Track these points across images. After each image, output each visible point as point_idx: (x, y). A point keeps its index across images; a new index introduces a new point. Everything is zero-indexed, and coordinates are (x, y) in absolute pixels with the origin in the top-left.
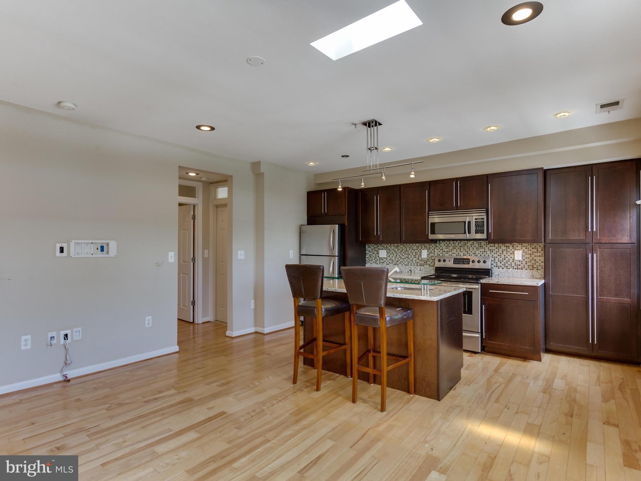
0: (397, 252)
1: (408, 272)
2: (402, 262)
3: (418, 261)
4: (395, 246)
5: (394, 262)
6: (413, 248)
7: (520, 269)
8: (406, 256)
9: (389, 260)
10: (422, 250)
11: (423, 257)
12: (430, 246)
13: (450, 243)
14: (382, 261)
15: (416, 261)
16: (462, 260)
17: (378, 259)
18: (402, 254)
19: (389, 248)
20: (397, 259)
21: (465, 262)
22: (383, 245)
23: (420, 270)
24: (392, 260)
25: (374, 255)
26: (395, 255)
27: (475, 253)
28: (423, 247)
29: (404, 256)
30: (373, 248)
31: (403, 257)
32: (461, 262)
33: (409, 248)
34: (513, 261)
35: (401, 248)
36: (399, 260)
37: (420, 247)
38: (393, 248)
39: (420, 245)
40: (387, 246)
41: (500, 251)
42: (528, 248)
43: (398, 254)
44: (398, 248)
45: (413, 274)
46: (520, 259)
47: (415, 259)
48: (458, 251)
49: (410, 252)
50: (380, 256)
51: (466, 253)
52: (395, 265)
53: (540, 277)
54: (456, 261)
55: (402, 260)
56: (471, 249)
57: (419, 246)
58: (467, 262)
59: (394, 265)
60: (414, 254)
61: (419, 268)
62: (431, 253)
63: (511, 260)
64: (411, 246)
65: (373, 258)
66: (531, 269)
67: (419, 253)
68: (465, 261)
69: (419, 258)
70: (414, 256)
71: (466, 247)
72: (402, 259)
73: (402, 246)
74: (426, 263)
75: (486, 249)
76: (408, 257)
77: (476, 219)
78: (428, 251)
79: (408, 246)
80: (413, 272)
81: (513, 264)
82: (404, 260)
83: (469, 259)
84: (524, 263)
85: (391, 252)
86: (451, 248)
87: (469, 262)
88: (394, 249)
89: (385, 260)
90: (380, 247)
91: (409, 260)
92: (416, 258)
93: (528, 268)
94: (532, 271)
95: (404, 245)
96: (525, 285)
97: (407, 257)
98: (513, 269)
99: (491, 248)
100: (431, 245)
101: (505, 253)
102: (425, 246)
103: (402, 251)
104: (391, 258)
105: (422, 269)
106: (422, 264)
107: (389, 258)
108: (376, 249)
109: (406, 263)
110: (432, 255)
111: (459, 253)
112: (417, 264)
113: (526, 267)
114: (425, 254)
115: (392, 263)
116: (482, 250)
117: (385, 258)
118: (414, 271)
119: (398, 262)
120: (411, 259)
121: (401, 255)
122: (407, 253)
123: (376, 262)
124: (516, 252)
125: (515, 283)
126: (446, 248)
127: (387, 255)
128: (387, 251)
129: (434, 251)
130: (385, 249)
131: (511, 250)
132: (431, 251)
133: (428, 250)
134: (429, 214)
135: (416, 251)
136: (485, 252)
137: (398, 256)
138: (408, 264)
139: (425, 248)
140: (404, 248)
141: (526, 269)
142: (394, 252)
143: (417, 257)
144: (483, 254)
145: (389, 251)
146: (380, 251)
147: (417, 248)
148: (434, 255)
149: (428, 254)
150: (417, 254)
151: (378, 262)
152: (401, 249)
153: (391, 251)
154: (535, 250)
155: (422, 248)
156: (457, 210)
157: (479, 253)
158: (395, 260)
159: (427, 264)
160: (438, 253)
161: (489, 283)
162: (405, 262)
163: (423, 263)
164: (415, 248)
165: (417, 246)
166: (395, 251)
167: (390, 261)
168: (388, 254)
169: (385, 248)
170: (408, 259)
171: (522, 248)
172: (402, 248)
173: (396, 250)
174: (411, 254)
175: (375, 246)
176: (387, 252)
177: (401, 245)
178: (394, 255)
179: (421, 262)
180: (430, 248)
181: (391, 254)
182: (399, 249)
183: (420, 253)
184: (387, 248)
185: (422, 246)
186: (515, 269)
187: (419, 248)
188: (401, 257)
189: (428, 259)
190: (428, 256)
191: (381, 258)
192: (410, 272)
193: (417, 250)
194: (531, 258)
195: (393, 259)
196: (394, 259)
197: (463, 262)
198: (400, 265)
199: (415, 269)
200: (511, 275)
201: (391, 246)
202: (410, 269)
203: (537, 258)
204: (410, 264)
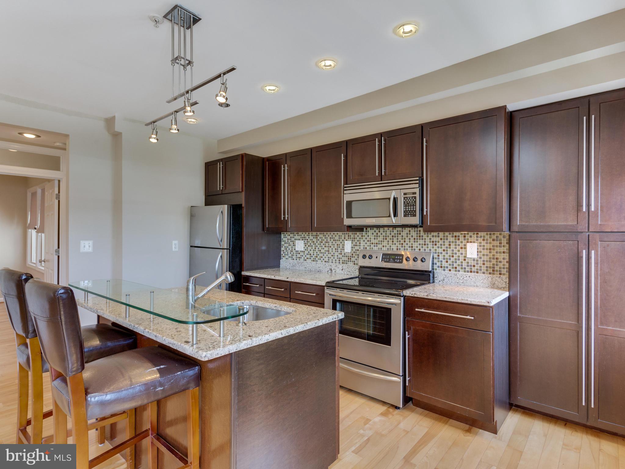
0: (315, 244)
1: (328, 272)
2: (322, 257)
3: (340, 256)
4: (314, 236)
5: (312, 257)
6: (334, 238)
7: (474, 272)
8: (326, 249)
9: (307, 254)
10: (346, 242)
11: (346, 251)
12: (354, 236)
13: (379, 231)
14: (299, 256)
15: (337, 256)
16: (393, 257)
17: (295, 252)
18: (322, 246)
19: (307, 237)
20: (315, 254)
21: (397, 259)
22: (300, 233)
23: (342, 270)
24: (310, 254)
25: (290, 247)
26: (314, 247)
27: (412, 247)
28: (347, 237)
29: (324, 249)
30: (289, 237)
31: (323, 251)
32: (391, 260)
33: (330, 238)
34: (465, 260)
35: (320, 238)
36: (319, 255)
37: (343, 237)
38: (311, 237)
39: (343, 234)
40: (304, 235)
41: (447, 243)
42: (487, 240)
43: (317, 246)
44: (317, 238)
45: (333, 274)
46: (475, 256)
47: (336, 254)
48: (390, 242)
49: (330, 244)
50: (297, 249)
51: (400, 246)
52: (314, 261)
53: (504, 286)
54: (385, 258)
55: (321, 255)
56: (407, 240)
57: (341, 236)
58: (400, 259)
59: (312, 261)
60: (336, 246)
61: (340, 266)
62: (356, 245)
63: (462, 258)
64: (332, 236)
65: (289, 252)
66: (490, 273)
67: (341, 246)
68: (396, 257)
69: (341, 252)
70: (336, 249)
71: (400, 238)
72: (322, 253)
73: (321, 236)
74: (349, 259)
75: (428, 241)
76: (329, 251)
77: (405, 194)
78: (352, 243)
79: (329, 236)
80: (333, 271)
81: (465, 264)
82: (324, 255)
83: (402, 255)
84: (480, 262)
85: (309, 244)
86: (381, 238)
87: (402, 259)
88: (312, 240)
89: (302, 254)
90: (296, 237)
91: (330, 255)
92: (338, 252)
93: (487, 270)
94: (491, 275)
95: (324, 234)
96: (469, 302)
97: (327, 251)
98: (465, 271)
99: (434, 239)
100: (356, 234)
101: (453, 246)
102: (349, 236)
103: (322, 242)
104: (309, 252)
105: (344, 268)
106: (345, 261)
107: (306, 252)
108: (293, 239)
109: (326, 259)
110: (357, 248)
111: (390, 246)
112: (339, 260)
113: (484, 268)
114: (348, 246)
115: (310, 259)
116: (422, 242)
117: (302, 251)
118: (335, 270)
119: (317, 257)
120: (332, 254)
121: (320, 248)
122: (327, 245)
123: (292, 257)
124: (469, 245)
125: (453, 299)
126: (375, 239)
127: (304, 248)
128: (304, 242)
129: (360, 243)
130: (302, 240)
131: (462, 242)
132: (356, 243)
133: (352, 241)
134: (345, 189)
135: (338, 243)
136: (425, 245)
137: (317, 249)
138: (329, 260)
139: (348, 238)
140: (324, 238)
141: (484, 273)
142: (312, 244)
143: (339, 250)
144: (422, 247)
145: (307, 242)
146: (297, 241)
147: (339, 238)
148: (360, 248)
149: (352, 248)
150: (339, 247)
151: (294, 257)
152: (320, 240)
153: (309, 242)
154: (497, 243)
155: (345, 238)
156: (381, 181)
157: (417, 247)
158: (314, 255)
159: (351, 261)
160: (364, 246)
161: (415, 296)
162: (325, 257)
163: (346, 259)
164: (337, 238)
165: (339, 236)
166: (314, 242)
167: (308, 256)
168: (306, 246)
169: (303, 237)
170: (329, 253)
171: (477, 240)
172: (322, 238)
173: (315, 240)
174: (332, 247)
175: (292, 235)
176: (304, 244)
177: (320, 234)
178: (312, 248)
179: (344, 259)
180: (354, 238)
181: (309, 246)
182: (319, 240)
183: (343, 245)
184: (304, 238)
185: (345, 236)
186: (468, 272)
187: (341, 238)
188: (320, 251)
189: (352, 254)
190: (352, 250)
191: (298, 251)
192: (330, 271)
193: (339, 241)
194: (491, 255)
195: (311, 252)
196: (312, 254)
197: (394, 259)
198: (319, 262)
199: (336, 268)
200: (461, 281)
201: (309, 236)
202: (330, 267)
203: (501, 257)
204: (330, 261)
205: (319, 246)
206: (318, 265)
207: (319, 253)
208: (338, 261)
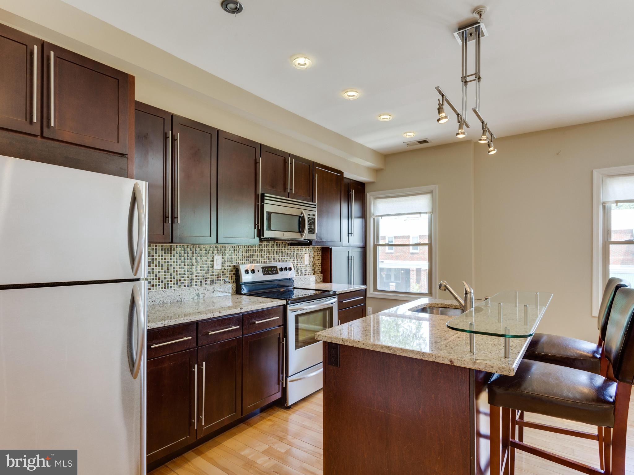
1: (193, 298)
2: (180, 280)
3: (207, 275)
4: (165, 249)
5: (162, 282)
6: (199, 253)
7: (307, 274)
8: (187, 268)
10: (214, 257)
11: (215, 268)
12: (225, 250)
15: (203, 276)
16: (270, 269)
18: (180, 265)
20: (168, 277)
21: (274, 271)
23: (213, 292)
24: (159, 279)
26: (165, 267)
28: (216, 251)
29: (183, 268)
33: (193, 253)
35: (177, 253)
36: (174, 278)
37: (211, 252)
38: (160, 252)
39: (211, 247)
41: (295, 255)
42: (312, 251)
43: (171, 265)
44: (171, 253)
46: (308, 263)
48: (259, 256)
49: (193, 260)
51: (266, 259)
52: (165, 288)
54: (264, 271)
55: (178, 277)
57: (209, 250)
59: (162, 288)
60: (201, 263)
61: (211, 288)
62: (228, 261)
63: (302, 265)
64: (196, 250)
66: (313, 274)
67: (208, 263)
69: (208, 270)
70: (201, 267)
72: (180, 274)
73: (178, 249)
74: (219, 277)
76: (190, 271)
78: (223, 258)
79: (191, 249)
80: (201, 297)
81: (303, 270)
82: (183, 277)
83: (276, 267)
84: (310, 267)
85: (156, 262)
86: (252, 252)
87: (277, 270)
88: (162, 256)
91: (192, 276)
92: (204, 270)
95: (183, 247)
97: (188, 271)
100: (228, 247)
101: (298, 257)
102: (218, 250)
103: (180, 259)
104: (156, 276)
105: (215, 290)
106: (213, 281)
107: (151, 276)
109: (188, 282)
110: (228, 263)
111: (260, 260)
112: (206, 281)
113: (311, 271)
114: (218, 262)
115: (159, 285)
118: (203, 295)
119: (171, 281)
120: (196, 274)
121: (177, 268)
122: (188, 262)
124: (305, 256)
126: (246, 253)
129: (232, 258)
131: (302, 254)
132: (228, 258)
133: (223, 255)
134: (265, 198)
135: (205, 258)
136: (283, 257)
137: (171, 270)
139: (218, 253)
140: (182, 253)
142: (162, 262)
143: (206, 269)
144: (281, 259)
147: (206, 253)
148: (232, 263)
149: (223, 263)
150: (206, 264)
152: (177, 256)
153: (156, 259)
154: (316, 254)
155: (213, 253)
157: (278, 259)
158: (165, 278)
159: (220, 280)
160: (236, 260)
162: (185, 280)
163: (215, 278)
164: (203, 252)
165: (206, 250)
166: (165, 259)
167: (155, 282)
170: (191, 274)
171: (308, 252)
173: (168, 257)
174: (196, 264)
178: (162, 269)
179: (212, 278)
180: (225, 252)
181: (156, 266)
183: (211, 261)
185: (213, 250)
186: (304, 275)
187: (209, 253)
189: (223, 272)
190: (223, 266)
192: (196, 297)
193: (206, 256)
194: (314, 262)
195: (162, 276)
196: (162, 277)
197: (271, 271)
198: (176, 287)
199: (205, 292)
200: (303, 282)
201: (156, 249)
202: (197, 292)
203: (317, 262)
204: (193, 284)
205: (174, 265)
206: (177, 293)
207: (174, 274)
208: (203, 283)
